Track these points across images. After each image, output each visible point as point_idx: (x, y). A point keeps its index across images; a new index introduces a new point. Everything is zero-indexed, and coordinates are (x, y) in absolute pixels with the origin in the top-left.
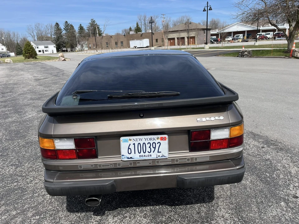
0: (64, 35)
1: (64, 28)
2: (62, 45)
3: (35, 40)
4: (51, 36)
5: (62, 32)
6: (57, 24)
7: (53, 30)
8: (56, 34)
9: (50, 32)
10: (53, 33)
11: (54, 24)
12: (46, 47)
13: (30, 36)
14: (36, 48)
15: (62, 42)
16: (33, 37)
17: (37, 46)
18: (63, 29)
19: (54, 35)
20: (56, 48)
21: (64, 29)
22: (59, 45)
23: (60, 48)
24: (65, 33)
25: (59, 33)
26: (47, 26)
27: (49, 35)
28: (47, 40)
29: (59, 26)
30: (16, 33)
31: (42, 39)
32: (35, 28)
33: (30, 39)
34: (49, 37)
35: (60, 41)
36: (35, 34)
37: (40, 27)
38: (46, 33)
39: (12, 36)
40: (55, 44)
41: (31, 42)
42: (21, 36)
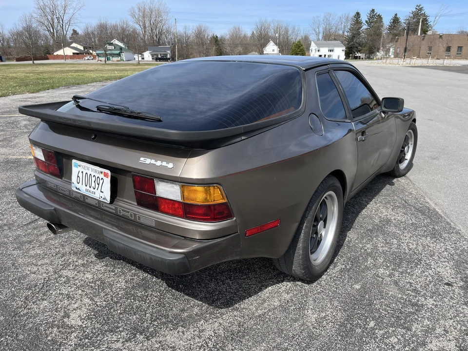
0: (363, 32)
1: (367, 20)
2: (357, 47)
3: (318, 39)
4: (343, 33)
5: (362, 27)
6: (358, 14)
7: (349, 24)
8: (351, 30)
9: (343, 27)
10: (347, 29)
11: (353, 14)
12: (331, 51)
13: (314, 32)
14: (317, 51)
15: (357, 43)
16: (318, 34)
17: (319, 49)
18: (364, 22)
19: (348, 32)
20: (344, 53)
21: (366, 22)
22: (351, 47)
23: (351, 53)
24: (366, 29)
25: (356, 29)
26: (340, 18)
27: (341, 32)
28: (335, 39)
29: (359, 17)
30: (296, 28)
31: (329, 37)
32: (324, 20)
33: (312, 37)
34: (339, 35)
35: (354, 41)
36: (321, 29)
37: (331, 18)
38: (336, 28)
39: (290, 33)
40: (345, 45)
41: (312, 42)
42: (302, 33)
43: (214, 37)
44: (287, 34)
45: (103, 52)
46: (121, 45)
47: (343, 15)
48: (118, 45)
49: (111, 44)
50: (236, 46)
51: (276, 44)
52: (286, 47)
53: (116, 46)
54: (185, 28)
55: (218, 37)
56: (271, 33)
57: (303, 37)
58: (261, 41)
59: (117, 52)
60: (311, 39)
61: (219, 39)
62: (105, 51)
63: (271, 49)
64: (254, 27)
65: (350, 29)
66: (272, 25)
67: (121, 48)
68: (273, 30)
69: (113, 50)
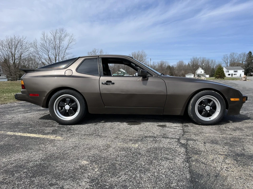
2: (251, 70)
3: (227, 66)
4: (242, 62)
6: (250, 52)
7: (245, 58)
9: (242, 59)
10: (244, 60)
12: (235, 72)
13: (224, 62)
14: (227, 72)
16: (227, 63)
17: (228, 71)
19: (245, 62)
20: (244, 73)
22: (248, 70)
23: (248, 73)
25: (250, 60)
26: (240, 55)
27: (241, 62)
28: (237, 66)
29: (251, 54)
30: (214, 61)
31: (234, 65)
32: (230, 56)
33: (223, 65)
34: (240, 64)
35: (250, 66)
36: (229, 61)
37: (234, 55)
38: (238, 60)
39: (210, 63)
40: (244, 69)
41: (224, 67)
42: (217, 63)
43: (168, 66)
44: (208, 64)
45: (117, 74)
46: (124, 71)
47: (241, 53)
48: (123, 71)
49: (120, 71)
50: (181, 70)
51: (203, 69)
52: (208, 70)
53: (122, 72)
54: (154, 62)
55: (171, 66)
56: (199, 63)
57: (218, 65)
58: (193, 68)
59: (122, 74)
60: (222, 66)
61: (171, 67)
62: (118, 74)
63: (200, 71)
64: (190, 61)
65: (246, 61)
66: (200, 60)
67: (124, 73)
68: (200, 62)
69: (120, 74)
